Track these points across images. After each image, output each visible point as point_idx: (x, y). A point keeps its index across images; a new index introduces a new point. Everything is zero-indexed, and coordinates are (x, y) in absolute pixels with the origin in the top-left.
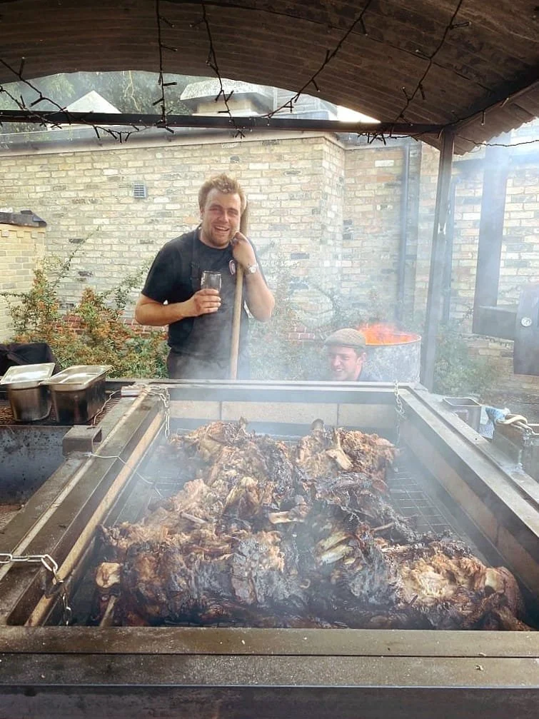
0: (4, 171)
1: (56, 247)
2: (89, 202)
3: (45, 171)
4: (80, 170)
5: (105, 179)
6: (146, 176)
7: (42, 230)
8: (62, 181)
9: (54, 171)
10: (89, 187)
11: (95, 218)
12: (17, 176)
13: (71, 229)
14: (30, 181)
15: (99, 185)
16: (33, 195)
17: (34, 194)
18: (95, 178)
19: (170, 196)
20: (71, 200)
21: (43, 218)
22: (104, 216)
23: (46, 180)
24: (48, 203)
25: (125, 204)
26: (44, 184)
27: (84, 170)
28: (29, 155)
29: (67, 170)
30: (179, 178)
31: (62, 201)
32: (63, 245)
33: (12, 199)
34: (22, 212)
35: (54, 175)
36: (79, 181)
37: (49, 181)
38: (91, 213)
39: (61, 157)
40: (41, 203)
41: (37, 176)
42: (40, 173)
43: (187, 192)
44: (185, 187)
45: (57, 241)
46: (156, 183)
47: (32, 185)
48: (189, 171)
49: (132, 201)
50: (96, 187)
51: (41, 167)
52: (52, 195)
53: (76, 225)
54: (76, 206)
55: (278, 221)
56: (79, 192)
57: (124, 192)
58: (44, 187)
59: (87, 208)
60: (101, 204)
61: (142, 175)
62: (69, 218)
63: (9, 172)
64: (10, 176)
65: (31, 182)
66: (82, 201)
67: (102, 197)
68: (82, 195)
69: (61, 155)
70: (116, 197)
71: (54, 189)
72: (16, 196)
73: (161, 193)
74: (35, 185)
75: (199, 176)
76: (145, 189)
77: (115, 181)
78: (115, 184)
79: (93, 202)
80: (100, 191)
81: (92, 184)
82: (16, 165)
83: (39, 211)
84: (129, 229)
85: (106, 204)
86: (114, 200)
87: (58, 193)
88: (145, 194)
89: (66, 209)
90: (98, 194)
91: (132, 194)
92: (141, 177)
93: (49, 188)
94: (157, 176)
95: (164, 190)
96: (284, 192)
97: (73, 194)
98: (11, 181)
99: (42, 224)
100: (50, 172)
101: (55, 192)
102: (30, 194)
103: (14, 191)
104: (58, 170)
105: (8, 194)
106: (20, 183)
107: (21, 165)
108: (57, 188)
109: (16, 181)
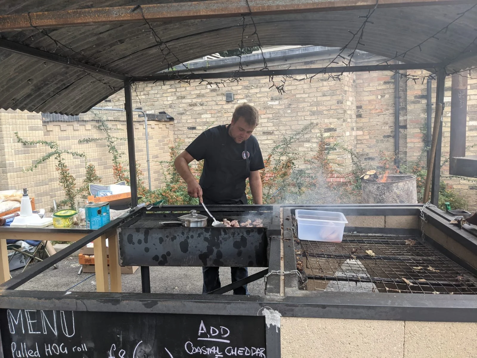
0: (149, 89)
1: (179, 132)
2: (199, 105)
3: (173, 88)
4: (193, 86)
5: (208, 91)
6: (233, 87)
7: (171, 123)
8: (183, 93)
9: (178, 88)
10: (199, 96)
11: (202, 114)
12: (156, 92)
13: (188, 121)
14: (164, 94)
15: (205, 94)
16: (166, 103)
17: (166, 102)
18: (203, 91)
19: (247, 99)
20: (188, 104)
21: (172, 115)
22: (208, 113)
23: (173, 94)
24: (175, 106)
25: (221, 105)
26: (172, 95)
27: (196, 86)
29: (186, 87)
30: (253, 88)
31: (183, 105)
32: (184, 131)
33: (154, 105)
34: (160, 113)
35: (178, 90)
36: (193, 93)
37: (175, 94)
38: (200, 111)
40: (170, 107)
41: (168, 91)
42: (170, 90)
43: (258, 95)
44: (257, 93)
45: (180, 129)
46: (239, 91)
47: (165, 97)
48: (259, 83)
49: (224, 103)
50: (203, 96)
51: (170, 86)
52: (177, 101)
53: (192, 119)
54: (191, 108)
55: (316, 109)
56: (193, 99)
57: (220, 98)
58: (172, 97)
59: (198, 108)
60: (206, 106)
61: (230, 87)
62: (187, 115)
63: (152, 89)
64: (153, 92)
65: (165, 95)
66: (195, 105)
67: (206, 102)
68: (194, 101)
70: (215, 101)
71: (178, 98)
72: (156, 103)
73: (242, 97)
74: (167, 97)
75: (265, 86)
76: (232, 96)
77: (215, 92)
78: (214, 94)
79: (202, 105)
80: (206, 98)
81: (201, 94)
82: (156, 85)
83: (170, 112)
84: (224, 119)
85: (209, 105)
86: (214, 103)
87: (180, 100)
88: (232, 98)
89: (185, 110)
90: (204, 100)
91: (224, 98)
92: (230, 88)
93: (175, 98)
94: (240, 87)
95: (244, 95)
96: (318, 92)
97: (189, 101)
98: (153, 95)
99: (171, 119)
100: (176, 88)
101: (178, 100)
102: (164, 102)
103: (155, 101)
104: (181, 87)
105: (151, 103)
106: (158, 96)
107: (159, 85)
108: (180, 98)
109: (156, 95)
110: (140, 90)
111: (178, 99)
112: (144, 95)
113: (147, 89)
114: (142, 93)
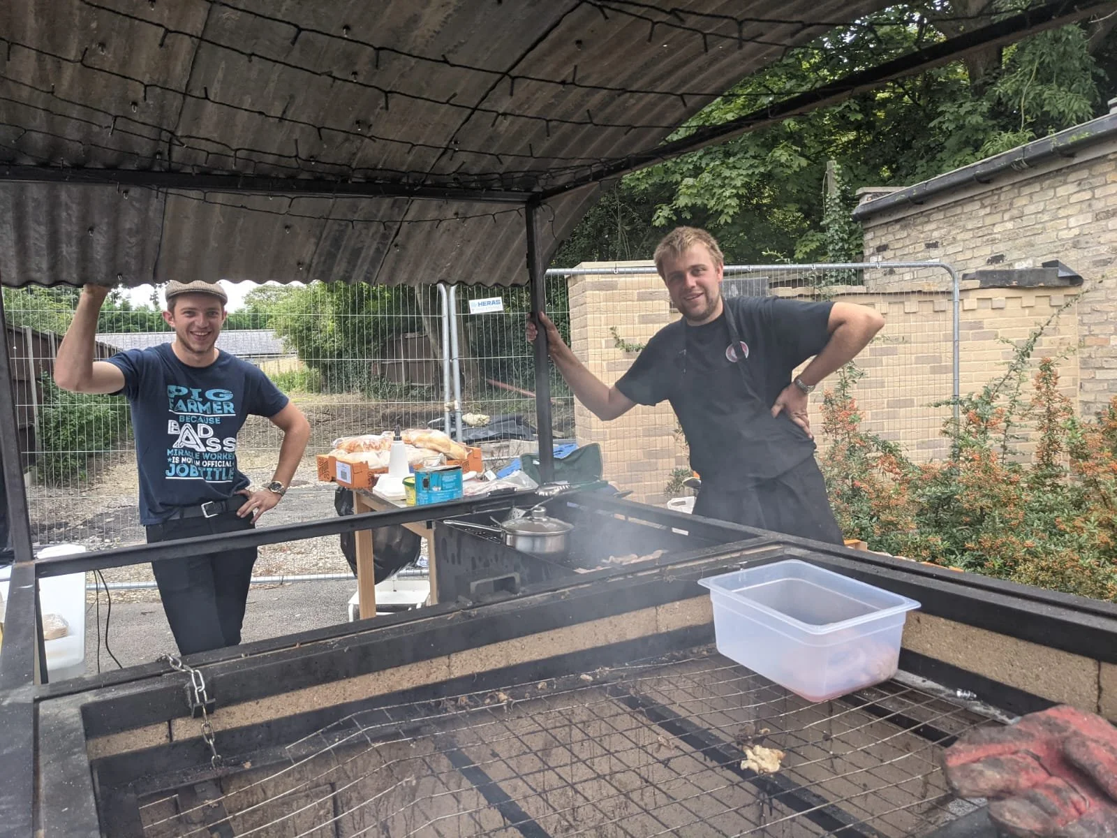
0: (1024, 203)
1: (1096, 317)
3: (1084, 190)
7: (1073, 291)
8: (1111, 201)
9: (1098, 187)
12: (1041, 208)
14: (1060, 211)
16: (1064, 234)
17: (1066, 231)
21: (1078, 270)
23: (1084, 206)
24: (1087, 243)
26: (1081, 212)
28: (1061, 169)
31: (1110, 236)
32: (1107, 313)
33: (1033, 246)
34: (1045, 265)
35: (1098, 193)
37: (1090, 205)
39: (1111, 160)
40: (1076, 245)
41: (1072, 200)
42: (1075, 196)
45: (1098, 307)
47: (1063, 217)
51: (1079, 184)
52: (1094, 228)
58: (1081, 217)
63: (1031, 202)
64: (1031, 209)
65: (1062, 213)
69: (1111, 157)
71: (1097, 218)
72: (1038, 240)
74: (1068, 217)
82: (1042, 188)
83: (1074, 261)
87: (1103, 223)
93: (1089, 217)
98: (1033, 217)
99: (1075, 280)
100: (1092, 189)
101: (1098, 223)
102: (1060, 233)
103: (1036, 232)
104: (1106, 184)
105: (1028, 239)
106: (1046, 217)
107: (1050, 187)
108: (1101, 215)
109: (1039, 215)
110: (1003, 208)
111: (1097, 220)
112: (1012, 219)
113: (1020, 202)
114: (1007, 216)
